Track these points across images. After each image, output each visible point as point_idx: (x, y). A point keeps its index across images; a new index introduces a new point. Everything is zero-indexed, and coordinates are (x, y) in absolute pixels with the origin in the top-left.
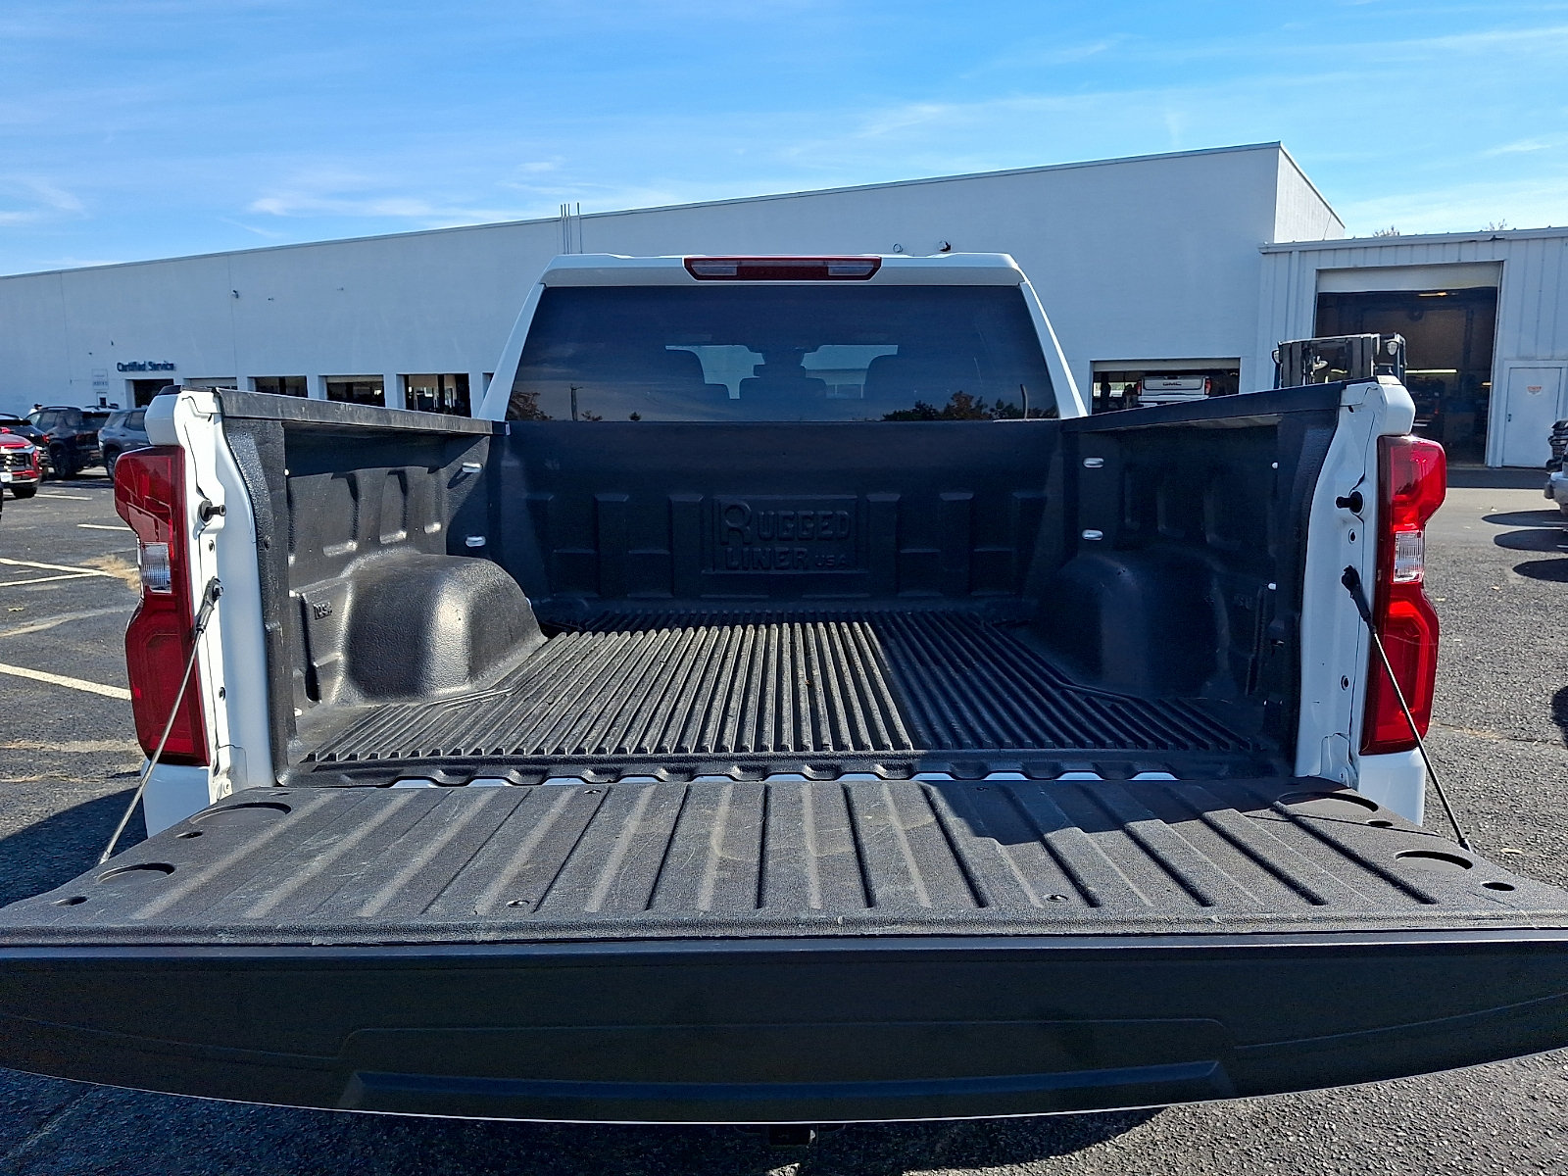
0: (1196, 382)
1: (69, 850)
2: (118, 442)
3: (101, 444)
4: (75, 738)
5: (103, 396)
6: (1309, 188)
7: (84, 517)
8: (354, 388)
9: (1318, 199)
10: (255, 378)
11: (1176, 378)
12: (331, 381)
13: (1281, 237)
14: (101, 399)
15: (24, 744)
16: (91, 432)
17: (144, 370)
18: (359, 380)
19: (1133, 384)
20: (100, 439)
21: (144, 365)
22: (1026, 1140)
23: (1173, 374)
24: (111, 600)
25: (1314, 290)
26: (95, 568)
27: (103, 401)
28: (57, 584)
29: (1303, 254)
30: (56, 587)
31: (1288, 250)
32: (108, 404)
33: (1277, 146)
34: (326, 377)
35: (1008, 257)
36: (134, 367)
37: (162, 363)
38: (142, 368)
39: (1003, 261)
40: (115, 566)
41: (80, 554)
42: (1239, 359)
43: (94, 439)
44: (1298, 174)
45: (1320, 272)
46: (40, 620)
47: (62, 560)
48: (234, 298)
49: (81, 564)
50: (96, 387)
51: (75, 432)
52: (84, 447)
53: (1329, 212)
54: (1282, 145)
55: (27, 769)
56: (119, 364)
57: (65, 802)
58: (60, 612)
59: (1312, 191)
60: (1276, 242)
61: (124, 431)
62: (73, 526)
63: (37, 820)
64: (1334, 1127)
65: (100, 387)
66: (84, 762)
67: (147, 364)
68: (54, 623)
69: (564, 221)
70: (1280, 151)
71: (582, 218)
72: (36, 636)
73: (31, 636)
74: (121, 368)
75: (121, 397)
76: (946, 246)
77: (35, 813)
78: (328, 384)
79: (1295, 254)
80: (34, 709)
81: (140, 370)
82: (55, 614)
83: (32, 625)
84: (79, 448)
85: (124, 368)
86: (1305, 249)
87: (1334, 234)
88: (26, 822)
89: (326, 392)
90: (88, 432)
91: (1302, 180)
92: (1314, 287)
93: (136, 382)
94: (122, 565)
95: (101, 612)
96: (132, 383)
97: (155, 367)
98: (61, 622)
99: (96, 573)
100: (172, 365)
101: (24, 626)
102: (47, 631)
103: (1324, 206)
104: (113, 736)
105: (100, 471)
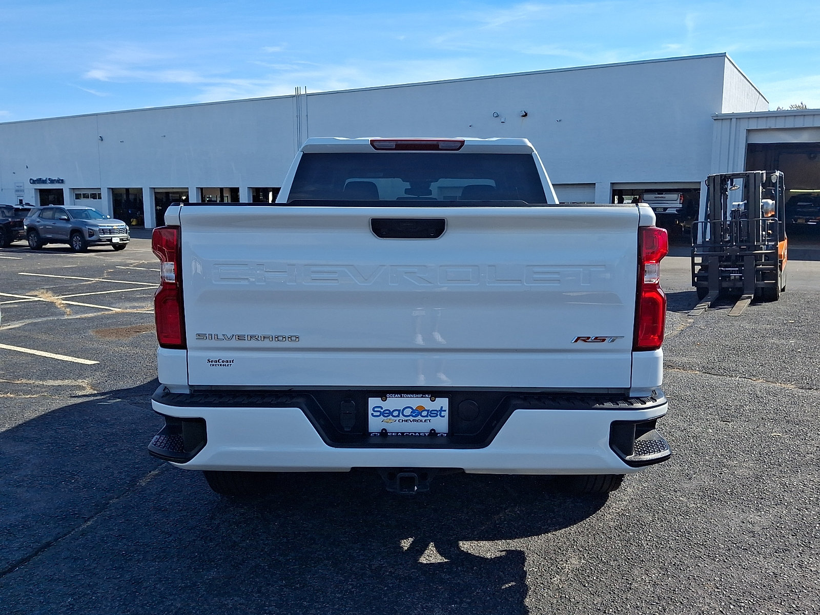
0: (674, 196)
1: (63, 425)
2: (35, 226)
3: (25, 227)
4: (49, 379)
5: (21, 198)
6: (745, 80)
7: (20, 268)
8: (170, 195)
9: (751, 86)
10: (112, 189)
11: (662, 194)
12: (157, 191)
13: (726, 109)
14: (20, 200)
15: (24, 381)
16: (19, 220)
17: (46, 183)
18: (174, 190)
19: (638, 197)
20: (25, 224)
21: (46, 180)
22: (514, 531)
23: (660, 191)
24: (49, 313)
25: (745, 142)
26: (36, 296)
27: (21, 201)
28: (17, 304)
29: (738, 120)
30: (16, 306)
31: (730, 118)
32: (24, 203)
33: (724, 55)
34: (154, 188)
35: (526, 140)
36: (40, 181)
37: (57, 179)
38: (44, 182)
39: (524, 142)
40: (47, 295)
41: (24, 289)
42: (700, 182)
43: (21, 224)
44: (737, 71)
45: (749, 131)
46: (13, 323)
47: (16, 292)
48: (100, 141)
49: (27, 294)
50: (17, 193)
51: (10, 220)
52: (14, 229)
53: (758, 94)
54: (727, 55)
55: (30, 392)
56: (31, 179)
57: (55, 406)
58: (23, 319)
59: (747, 82)
60: (722, 113)
61: (38, 220)
62: (15, 274)
63: (43, 413)
64: (651, 530)
65: (19, 193)
66: (57, 390)
67: (47, 179)
68: (21, 325)
69: (297, 97)
70: (726, 58)
71: (308, 95)
72: (13, 331)
73: (10, 330)
74: (32, 182)
75: (31, 198)
76: (525, 114)
77: (41, 411)
78: (156, 193)
79: (734, 120)
80: (24, 366)
81: (43, 183)
82: (20, 320)
83: (9, 325)
84: (12, 229)
85: (34, 182)
86: (740, 117)
87: (761, 108)
88: (38, 414)
89: (154, 198)
90: (18, 220)
91: (740, 75)
92: (745, 139)
93: (40, 190)
94: (50, 295)
95: (45, 319)
96: (38, 190)
97: (52, 181)
98: (24, 324)
99: (36, 299)
100: (62, 180)
101: (5, 326)
102: (19, 328)
103: (755, 90)
104: (69, 378)
105: (24, 242)
